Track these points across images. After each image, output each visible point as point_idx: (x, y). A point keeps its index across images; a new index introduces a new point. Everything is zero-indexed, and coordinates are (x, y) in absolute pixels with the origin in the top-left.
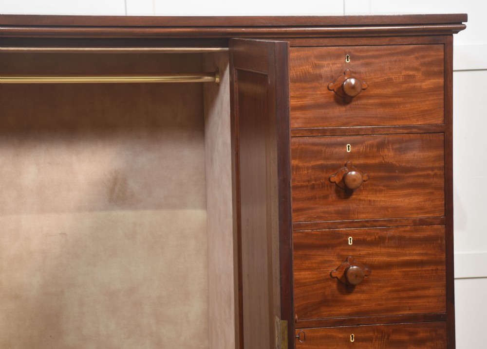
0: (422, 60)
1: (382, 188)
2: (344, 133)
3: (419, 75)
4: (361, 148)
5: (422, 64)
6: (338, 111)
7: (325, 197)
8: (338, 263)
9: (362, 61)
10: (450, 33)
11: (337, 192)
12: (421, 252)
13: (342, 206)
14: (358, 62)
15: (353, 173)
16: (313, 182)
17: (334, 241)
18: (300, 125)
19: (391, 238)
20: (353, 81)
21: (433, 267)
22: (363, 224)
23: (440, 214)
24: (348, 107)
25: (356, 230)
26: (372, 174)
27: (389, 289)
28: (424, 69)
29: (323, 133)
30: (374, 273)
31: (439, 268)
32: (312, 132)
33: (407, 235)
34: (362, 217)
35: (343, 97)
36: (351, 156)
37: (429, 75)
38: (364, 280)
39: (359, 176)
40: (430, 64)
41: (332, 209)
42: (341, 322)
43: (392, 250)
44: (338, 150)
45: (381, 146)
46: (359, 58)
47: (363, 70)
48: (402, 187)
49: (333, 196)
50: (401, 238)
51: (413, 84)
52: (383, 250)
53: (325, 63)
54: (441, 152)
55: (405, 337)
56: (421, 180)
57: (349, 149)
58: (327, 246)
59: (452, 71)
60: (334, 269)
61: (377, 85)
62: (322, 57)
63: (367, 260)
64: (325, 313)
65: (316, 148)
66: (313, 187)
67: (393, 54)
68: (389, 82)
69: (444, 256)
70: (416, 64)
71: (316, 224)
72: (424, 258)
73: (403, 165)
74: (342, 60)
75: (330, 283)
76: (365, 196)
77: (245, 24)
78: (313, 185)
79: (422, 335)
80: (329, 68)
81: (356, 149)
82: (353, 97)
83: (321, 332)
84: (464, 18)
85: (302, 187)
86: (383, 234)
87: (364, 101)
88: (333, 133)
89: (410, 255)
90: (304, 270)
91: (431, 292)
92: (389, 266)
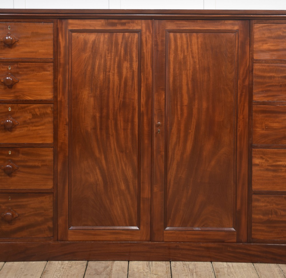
16: (281, 84)
18: (276, 58)
32: (281, 61)
64: (284, 143)
65: (282, 68)
66: (281, 86)
71: (282, 102)
77: (252, 13)
78: (281, 85)
85: (276, 85)
90: (276, 123)
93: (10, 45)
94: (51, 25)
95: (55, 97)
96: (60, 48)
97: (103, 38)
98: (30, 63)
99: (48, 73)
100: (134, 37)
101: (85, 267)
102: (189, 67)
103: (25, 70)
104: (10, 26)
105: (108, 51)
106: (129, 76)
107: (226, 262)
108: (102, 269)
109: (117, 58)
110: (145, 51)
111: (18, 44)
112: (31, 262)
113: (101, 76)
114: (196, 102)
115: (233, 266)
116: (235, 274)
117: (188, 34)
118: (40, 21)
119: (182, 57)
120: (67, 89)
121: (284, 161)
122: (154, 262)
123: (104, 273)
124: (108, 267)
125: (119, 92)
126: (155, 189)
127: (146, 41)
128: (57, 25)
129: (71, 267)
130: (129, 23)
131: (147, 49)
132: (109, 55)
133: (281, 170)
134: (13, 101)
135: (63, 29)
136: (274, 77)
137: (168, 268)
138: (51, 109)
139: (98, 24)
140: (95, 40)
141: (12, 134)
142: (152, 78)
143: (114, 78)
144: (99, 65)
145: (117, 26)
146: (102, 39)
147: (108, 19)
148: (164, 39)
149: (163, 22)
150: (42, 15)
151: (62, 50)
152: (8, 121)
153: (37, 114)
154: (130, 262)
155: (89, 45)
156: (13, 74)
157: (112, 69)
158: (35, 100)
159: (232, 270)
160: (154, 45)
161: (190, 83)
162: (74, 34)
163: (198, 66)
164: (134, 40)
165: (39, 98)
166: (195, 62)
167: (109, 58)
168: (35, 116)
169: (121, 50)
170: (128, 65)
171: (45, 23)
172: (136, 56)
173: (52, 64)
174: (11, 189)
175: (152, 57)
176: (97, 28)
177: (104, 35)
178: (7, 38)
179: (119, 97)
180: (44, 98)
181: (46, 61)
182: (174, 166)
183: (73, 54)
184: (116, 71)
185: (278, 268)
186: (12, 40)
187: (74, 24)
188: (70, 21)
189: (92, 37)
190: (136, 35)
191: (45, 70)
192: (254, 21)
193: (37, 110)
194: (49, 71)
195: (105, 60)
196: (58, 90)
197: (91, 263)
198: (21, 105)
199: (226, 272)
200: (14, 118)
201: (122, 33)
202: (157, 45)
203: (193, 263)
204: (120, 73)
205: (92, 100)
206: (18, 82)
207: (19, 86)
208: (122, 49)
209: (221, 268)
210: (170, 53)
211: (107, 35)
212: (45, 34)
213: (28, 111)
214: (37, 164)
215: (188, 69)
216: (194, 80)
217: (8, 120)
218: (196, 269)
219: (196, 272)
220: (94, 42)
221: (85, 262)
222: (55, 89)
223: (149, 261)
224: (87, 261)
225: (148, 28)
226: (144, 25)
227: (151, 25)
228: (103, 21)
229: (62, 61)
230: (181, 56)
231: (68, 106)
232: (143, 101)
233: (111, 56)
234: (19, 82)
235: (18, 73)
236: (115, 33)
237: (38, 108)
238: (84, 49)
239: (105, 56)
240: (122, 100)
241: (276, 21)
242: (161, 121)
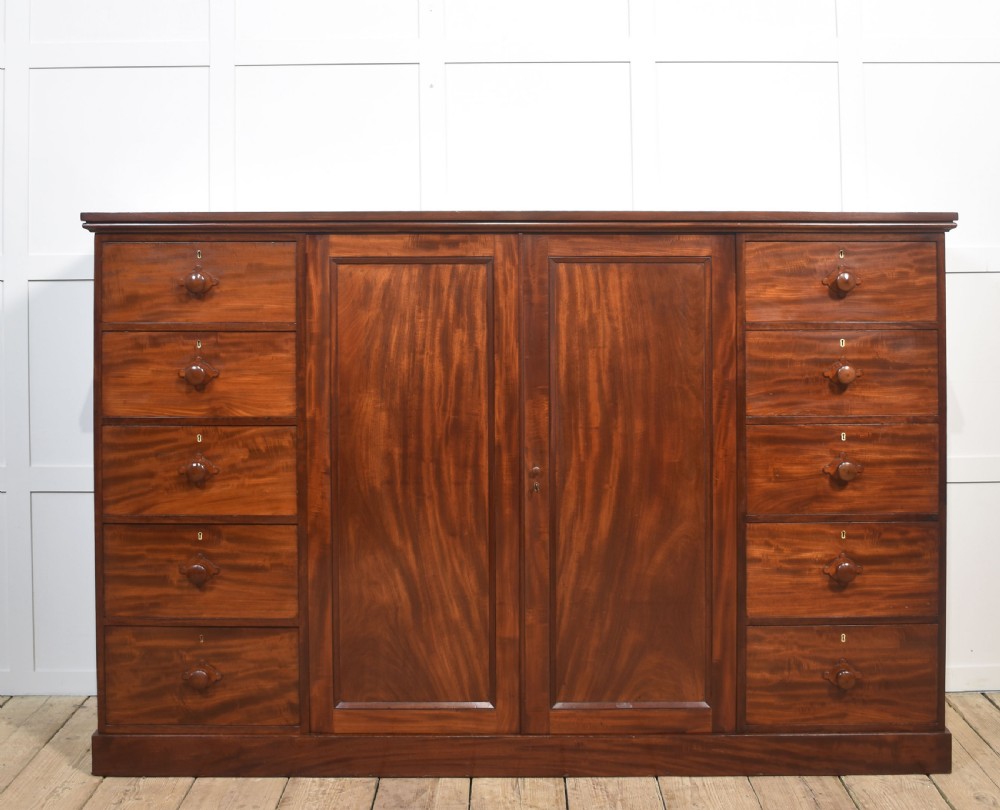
0: (916, 257)
1: (876, 384)
2: (838, 328)
3: (912, 272)
4: (855, 343)
5: (915, 261)
6: (832, 306)
7: (819, 392)
8: (831, 459)
9: (855, 257)
10: (942, 231)
11: (831, 387)
12: (914, 450)
13: (835, 401)
14: (851, 258)
15: (847, 368)
16: (807, 376)
17: (826, 437)
18: (795, 319)
19: (885, 435)
20: (847, 276)
21: (926, 467)
22: (857, 420)
23: (934, 413)
24: (842, 301)
25: (850, 427)
26: (866, 370)
27: (882, 487)
28: (917, 266)
29: (817, 327)
30: (866, 470)
31: (933, 467)
32: (806, 326)
33: (901, 433)
34: (856, 413)
35: (837, 292)
36: (845, 351)
37: (922, 272)
38: (856, 477)
39: (853, 371)
40: (922, 261)
41: (825, 403)
42: (834, 518)
43: (884, 448)
44: (832, 344)
45: (875, 341)
46: (854, 254)
47: (857, 265)
48: (896, 384)
49: (827, 391)
50: (894, 436)
51: (905, 281)
52: (877, 447)
53: (819, 258)
54: (935, 350)
55: (897, 536)
56: (915, 377)
57: (843, 344)
58: (820, 441)
59: (945, 273)
60: (827, 465)
61: (870, 281)
62: (816, 252)
63: (860, 457)
64: (817, 509)
65: (808, 342)
66: (807, 381)
67: (883, 251)
68: (882, 278)
69: (937, 456)
70: (909, 261)
71: (810, 419)
72: (917, 457)
73: (897, 361)
74: (836, 256)
75: (823, 479)
76: (857, 392)
77: (740, 218)
78: (807, 379)
79: (913, 534)
80: (823, 262)
81: (850, 344)
82: (846, 292)
83: (811, 527)
84: (955, 216)
85: (796, 380)
86: (877, 431)
87: (858, 297)
88: (827, 327)
89: (904, 453)
90: (796, 464)
91: (923, 491)
92: (882, 463)
93: (199, 293)
94: (291, 247)
95: (301, 410)
96: (311, 299)
97: (408, 275)
98: (244, 334)
99: (284, 355)
100: (478, 274)
101: (374, 791)
102: (601, 340)
103: (232, 349)
104: (200, 251)
105: (419, 304)
106: (466, 362)
107: (690, 775)
108: (411, 796)
109: (438, 320)
110: (502, 304)
111: (217, 291)
112: (252, 779)
113: (405, 363)
114: (620, 419)
115: (704, 785)
116: (708, 802)
117: (599, 266)
118: (266, 239)
119: (586, 319)
120: (327, 391)
121: (816, 551)
122: (527, 780)
123: (417, 804)
124: (424, 791)
125: (446, 400)
126: (530, 618)
127: (505, 282)
128: (305, 249)
129: (342, 791)
130: (465, 242)
131: (507, 301)
132: (422, 314)
133: (810, 570)
134: (207, 420)
135: (319, 257)
136: (792, 362)
137: (561, 791)
138: (290, 438)
139: (395, 246)
140: (390, 280)
141: (206, 493)
142: (520, 367)
143: (433, 368)
144: (400, 338)
145: (437, 248)
146: (405, 279)
147: (418, 233)
148: (546, 276)
149: (544, 239)
150: (272, 224)
151: (316, 303)
152: (194, 465)
153: (258, 450)
154: (474, 780)
155: (377, 293)
156: (207, 359)
157: (428, 345)
158: (255, 418)
159: (703, 793)
160: (522, 292)
161: (604, 377)
162: (342, 268)
163: (621, 339)
164: (477, 281)
165: (264, 412)
166: (615, 330)
167: (421, 320)
168: (254, 453)
169: (448, 303)
170: (465, 338)
171: (277, 244)
172: (483, 318)
173: (293, 336)
174: (204, 619)
175: (518, 319)
176: (395, 254)
177: (410, 270)
178: (194, 277)
179: (444, 410)
180: (275, 413)
181: (279, 330)
182: (572, 566)
183: (339, 313)
184: (437, 350)
185: (801, 785)
186: (204, 283)
187: (341, 245)
188: (334, 238)
189: (383, 274)
190: (483, 270)
191: (278, 349)
192: (744, 237)
193: (259, 440)
194: (287, 351)
195: (413, 327)
196: (307, 395)
197: (386, 783)
198: (224, 429)
199: (689, 798)
200: (208, 458)
201: (451, 266)
202: (529, 291)
203: (615, 779)
204: (446, 356)
205: (383, 415)
206: (217, 377)
207: (219, 386)
208: (452, 301)
209: (678, 790)
210: (558, 309)
211: (416, 270)
212: (278, 269)
213: (240, 444)
214: (260, 562)
215: (601, 345)
216: (613, 369)
217: (197, 463)
218: (622, 793)
219: (621, 800)
220: (387, 285)
221: (372, 781)
222: (301, 393)
223: (518, 777)
224: (377, 779)
225: (508, 252)
226: (499, 246)
227: (514, 245)
228: (407, 238)
229: (315, 329)
230: (583, 316)
231: (329, 431)
232: (499, 418)
233: (426, 317)
234: (221, 376)
235: (216, 357)
236: (434, 266)
237: (263, 435)
238: (364, 302)
239: (413, 317)
240: (452, 417)
241: (792, 237)
242: (542, 464)
